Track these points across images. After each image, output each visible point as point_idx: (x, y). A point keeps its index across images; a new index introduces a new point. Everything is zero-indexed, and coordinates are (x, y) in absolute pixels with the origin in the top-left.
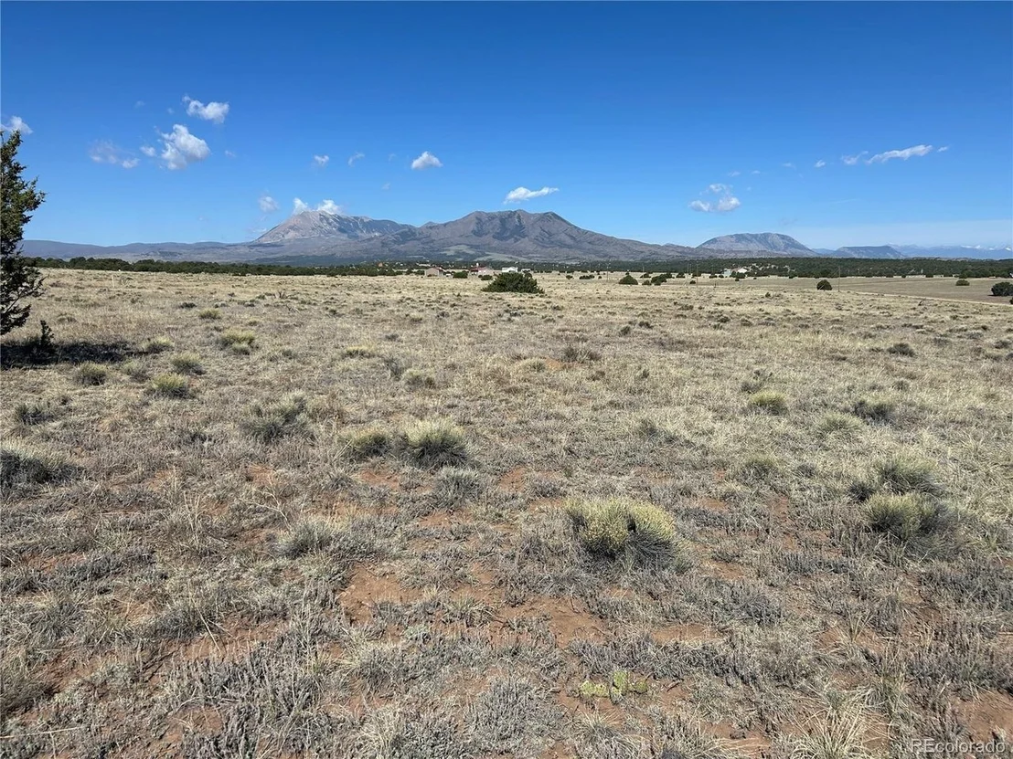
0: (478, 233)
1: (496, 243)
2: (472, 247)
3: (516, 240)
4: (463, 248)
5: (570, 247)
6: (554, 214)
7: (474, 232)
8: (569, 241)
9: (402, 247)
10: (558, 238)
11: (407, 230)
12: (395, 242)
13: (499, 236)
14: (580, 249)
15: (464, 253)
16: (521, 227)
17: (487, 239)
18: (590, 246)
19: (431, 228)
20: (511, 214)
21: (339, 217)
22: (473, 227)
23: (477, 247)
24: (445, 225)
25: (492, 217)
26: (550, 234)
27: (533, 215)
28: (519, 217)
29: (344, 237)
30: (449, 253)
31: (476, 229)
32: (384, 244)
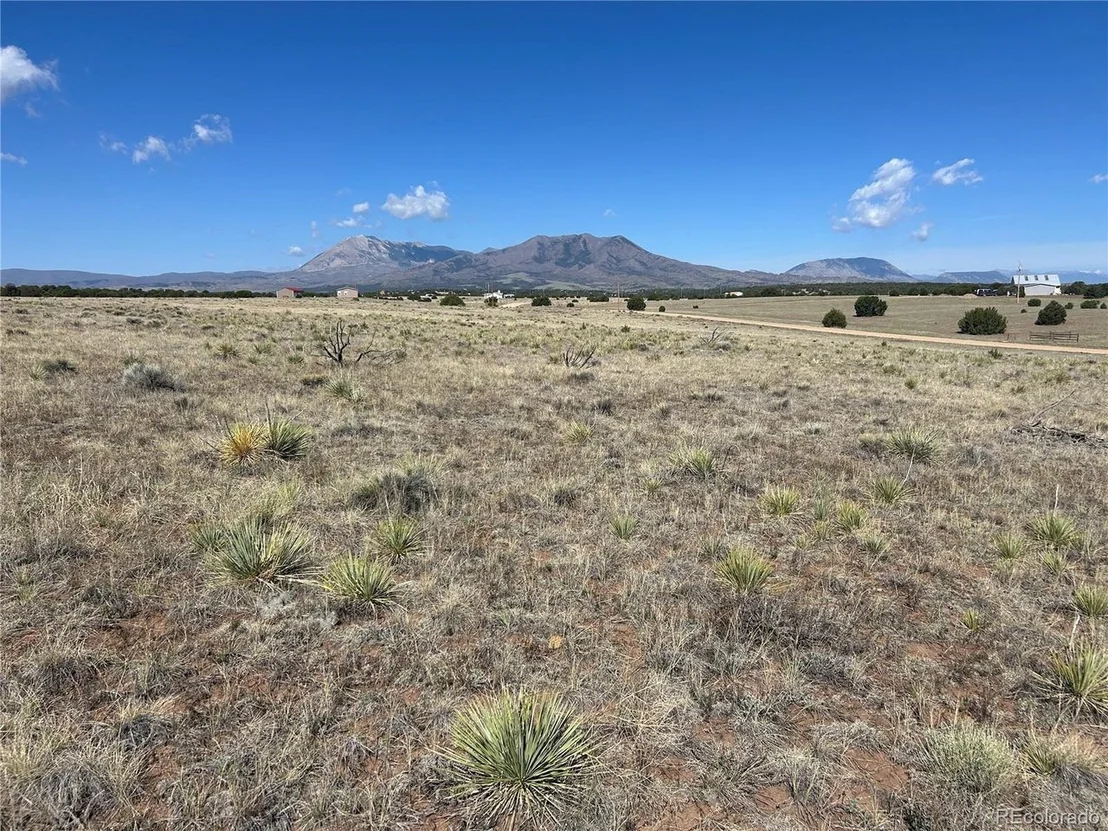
0: (538, 260)
1: (558, 270)
2: (531, 274)
3: (581, 267)
4: (522, 276)
5: (639, 274)
6: (623, 239)
7: (536, 259)
8: (638, 267)
9: (454, 276)
10: (627, 264)
11: (461, 256)
12: (448, 270)
13: (562, 263)
14: (650, 276)
15: (522, 281)
16: (587, 252)
17: (549, 266)
18: (662, 273)
19: (488, 254)
20: (576, 239)
21: (390, 243)
22: (534, 252)
23: (537, 274)
24: (504, 251)
25: (555, 242)
26: (619, 260)
27: (600, 239)
28: (584, 242)
29: (395, 265)
30: (505, 282)
31: (537, 255)
32: (436, 272)
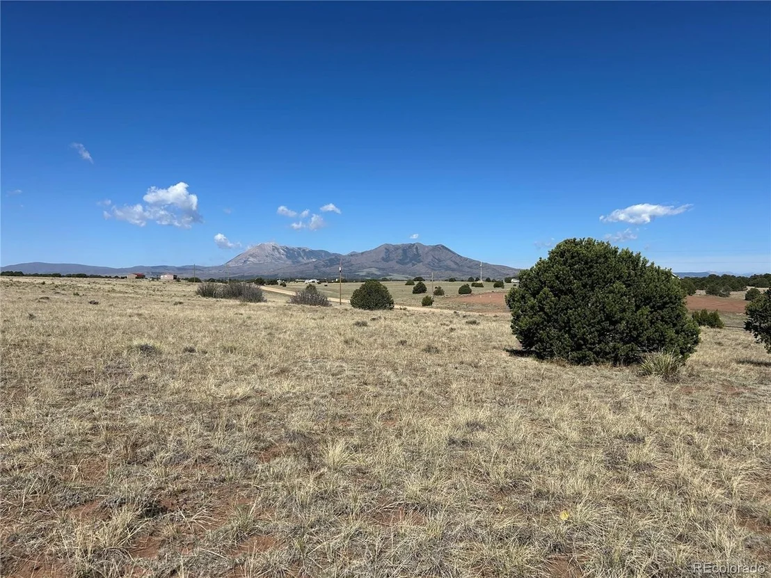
0: (386, 260)
1: (397, 266)
2: (380, 269)
3: (414, 265)
4: (374, 271)
5: (453, 270)
6: (443, 246)
7: (383, 259)
8: (453, 266)
9: (328, 270)
10: (445, 263)
11: (334, 257)
12: (324, 266)
13: (401, 262)
14: (461, 271)
15: (373, 274)
16: (418, 255)
17: (393, 264)
18: (469, 270)
19: (352, 255)
20: (411, 246)
21: (287, 248)
22: (383, 255)
23: (383, 269)
24: (362, 253)
25: (397, 248)
26: (439, 261)
27: (427, 247)
28: (417, 248)
29: (289, 262)
30: (361, 274)
31: (385, 256)
32: (316, 267)
